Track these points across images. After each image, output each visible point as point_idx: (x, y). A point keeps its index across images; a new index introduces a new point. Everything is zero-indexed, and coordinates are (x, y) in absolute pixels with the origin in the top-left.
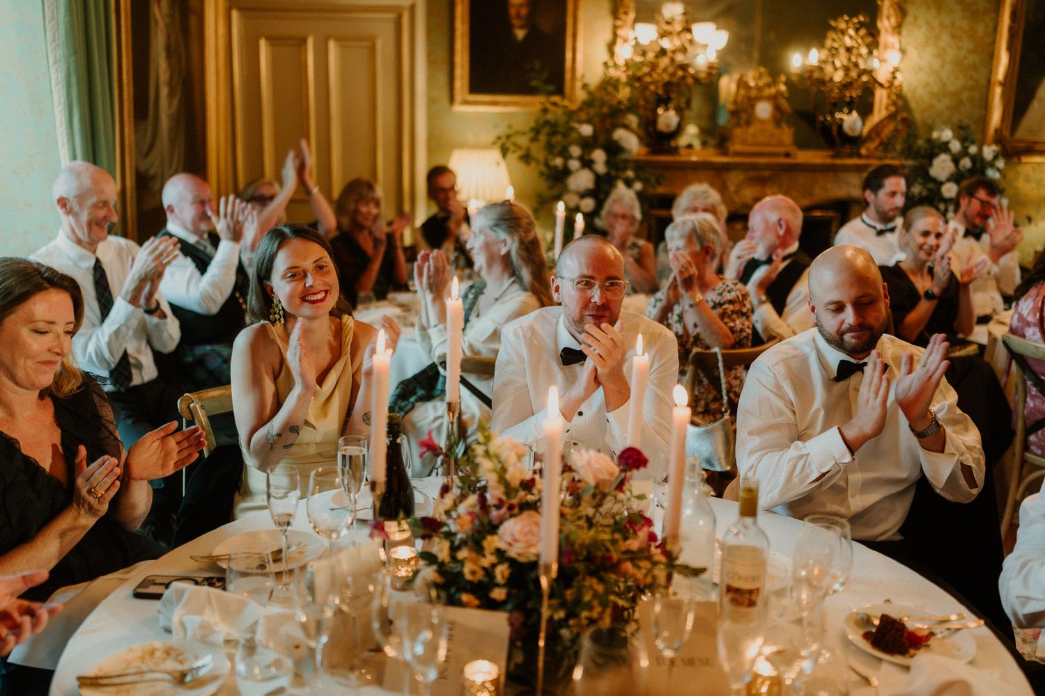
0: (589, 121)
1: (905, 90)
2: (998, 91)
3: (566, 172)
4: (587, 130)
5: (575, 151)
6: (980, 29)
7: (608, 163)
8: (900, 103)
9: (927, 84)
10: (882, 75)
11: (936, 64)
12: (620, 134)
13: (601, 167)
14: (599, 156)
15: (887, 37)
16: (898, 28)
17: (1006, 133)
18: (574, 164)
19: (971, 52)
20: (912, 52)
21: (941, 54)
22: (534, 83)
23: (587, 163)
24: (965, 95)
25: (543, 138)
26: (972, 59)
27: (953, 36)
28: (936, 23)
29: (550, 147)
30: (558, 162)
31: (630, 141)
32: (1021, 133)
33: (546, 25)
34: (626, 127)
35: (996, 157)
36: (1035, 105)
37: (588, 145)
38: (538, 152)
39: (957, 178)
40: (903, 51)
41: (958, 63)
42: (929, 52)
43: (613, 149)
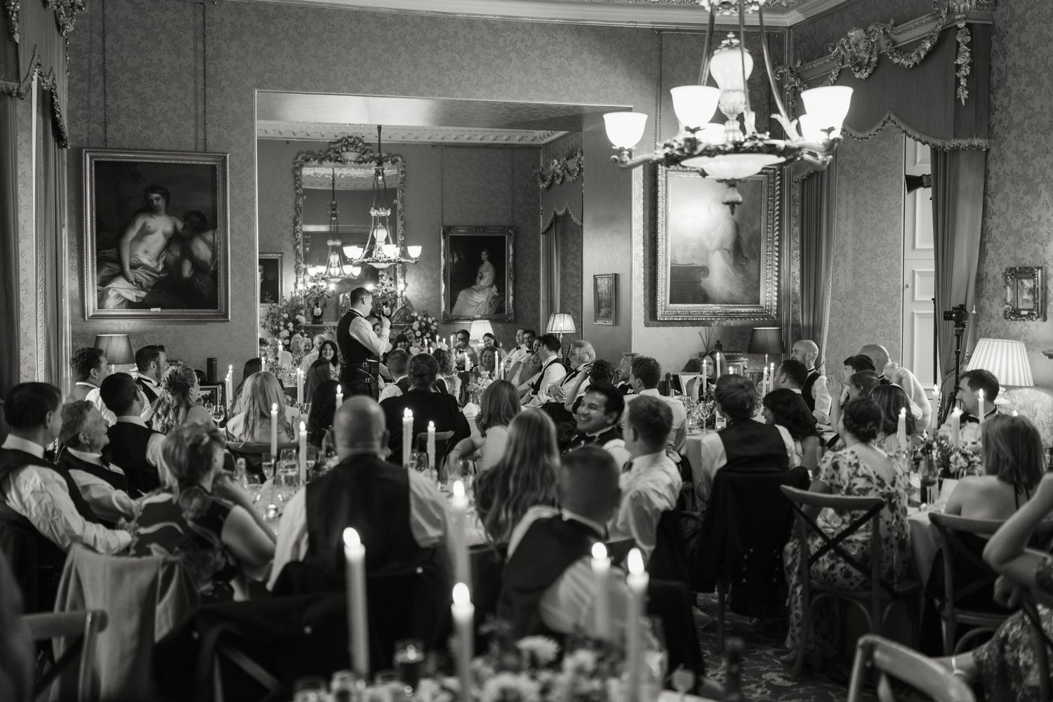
0: (287, 313)
1: (408, 298)
2: (443, 297)
3: (279, 331)
4: (286, 316)
5: (282, 323)
6: (435, 275)
7: (294, 327)
8: (407, 302)
9: (417, 296)
10: (399, 294)
11: (420, 288)
12: (298, 317)
13: (291, 329)
14: (291, 325)
15: (400, 280)
16: (404, 276)
17: (448, 313)
18: (282, 328)
19: (432, 284)
20: (410, 285)
21: (421, 284)
22: (266, 300)
23: (286, 327)
24: (432, 299)
25: (270, 319)
26: (433, 286)
27: (425, 278)
28: (418, 273)
29: (273, 322)
30: (276, 327)
31: (302, 319)
32: (454, 313)
33: (270, 278)
34: (301, 314)
35: (433, 322)
36: (458, 302)
37: (286, 321)
38: (268, 324)
39: (420, 329)
40: (406, 285)
41: (427, 288)
42: (417, 283)
43: (296, 322)
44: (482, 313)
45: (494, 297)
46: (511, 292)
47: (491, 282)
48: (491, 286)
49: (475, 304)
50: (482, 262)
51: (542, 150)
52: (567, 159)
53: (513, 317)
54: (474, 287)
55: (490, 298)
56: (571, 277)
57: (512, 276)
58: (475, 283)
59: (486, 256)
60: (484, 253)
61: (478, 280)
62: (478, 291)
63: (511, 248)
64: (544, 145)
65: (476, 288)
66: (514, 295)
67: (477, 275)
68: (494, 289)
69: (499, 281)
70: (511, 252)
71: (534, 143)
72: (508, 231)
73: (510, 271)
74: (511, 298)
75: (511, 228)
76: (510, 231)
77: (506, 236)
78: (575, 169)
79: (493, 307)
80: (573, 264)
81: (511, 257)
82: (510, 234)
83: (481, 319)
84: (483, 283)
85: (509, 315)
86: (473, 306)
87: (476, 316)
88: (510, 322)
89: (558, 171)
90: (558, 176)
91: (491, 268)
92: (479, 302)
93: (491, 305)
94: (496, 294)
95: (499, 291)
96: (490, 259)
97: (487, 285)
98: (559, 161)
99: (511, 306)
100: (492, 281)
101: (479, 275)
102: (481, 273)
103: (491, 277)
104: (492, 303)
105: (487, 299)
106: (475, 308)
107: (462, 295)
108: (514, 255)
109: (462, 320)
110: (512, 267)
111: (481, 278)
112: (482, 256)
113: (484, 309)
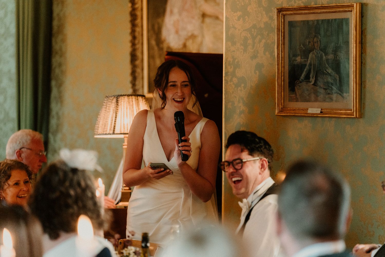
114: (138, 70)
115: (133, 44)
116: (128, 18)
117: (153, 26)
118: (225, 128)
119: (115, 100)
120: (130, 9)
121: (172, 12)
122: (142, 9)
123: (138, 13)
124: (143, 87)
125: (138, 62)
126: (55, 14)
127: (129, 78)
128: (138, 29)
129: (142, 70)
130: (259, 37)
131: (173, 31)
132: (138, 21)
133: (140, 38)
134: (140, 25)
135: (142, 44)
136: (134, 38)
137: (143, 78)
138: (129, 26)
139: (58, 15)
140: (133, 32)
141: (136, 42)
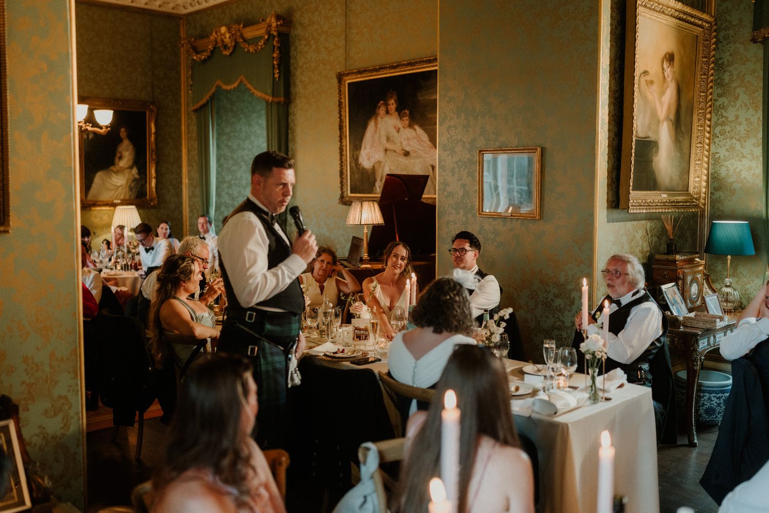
44: (122, 197)
45: (135, 180)
46: (154, 174)
47: (130, 163)
48: (131, 168)
49: (112, 188)
50: (120, 141)
51: (182, 21)
52: (244, 27)
53: (156, 202)
54: (112, 168)
55: (130, 181)
56: (225, 159)
57: (154, 157)
58: (113, 164)
59: (125, 134)
60: (123, 130)
61: (117, 160)
62: (117, 173)
63: (153, 126)
64: (184, 15)
65: (115, 170)
66: (156, 178)
67: (114, 155)
68: (135, 171)
69: (139, 162)
70: (153, 130)
71: (175, 11)
72: (149, 106)
73: (152, 151)
74: (154, 182)
75: (153, 103)
76: (151, 107)
77: (147, 113)
78: (261, 37)
79: (134, 190)
80: (227, 146)
81: (153, 135)
82: (152, 111)
83: (122, 204)
84: (123, 163)
85: (151, 200)
86: (111, 190)
87: (115, 201)
88: (154, 207)
89: (227, 40)
90: (225, 47)
91: (131, 147)
92: (118, 184)
93: (131, 189)
94: (137, 176)
95: (139, 173)
96: (130, 138)
97: (127, 166)
98: (229, 29)
99: (154, 190)
100: (132, 161)
101: (118, 155)
102: (120, 152)
103: (131, 157)
104: (133, 186)
105: (127, 182)
106: (113, 192)
107: (99, 178)
108: (156, 133)
109: (99, 206)
110: (154, 146)
111: (121, 158)
112: (121, 134)
113: (123, 193)
114: (344, 181)
115: (341, 166)
116: (338, 151)
117: (353, 156)
118: (438, 223)
119: (360, 204)
120: (339, 146)
121: (365, 148)
122: (346, 146)
123: (344, 148)
124: (347, 190)
125: (344, 176)
126: (290, 149)
127: (339, 185)
128: (344, 157)
129: (347, 180)
130: (463, 167)
131: (366, 158)
132: (344, 152)
133: (345, 163)
134: (345, 155)
135: (347, 166)
136: (342, 162)
137: (347, 185)
138: (339, 155)
139: (292, 149)
140: (341, 158)
141: (343, 164)
